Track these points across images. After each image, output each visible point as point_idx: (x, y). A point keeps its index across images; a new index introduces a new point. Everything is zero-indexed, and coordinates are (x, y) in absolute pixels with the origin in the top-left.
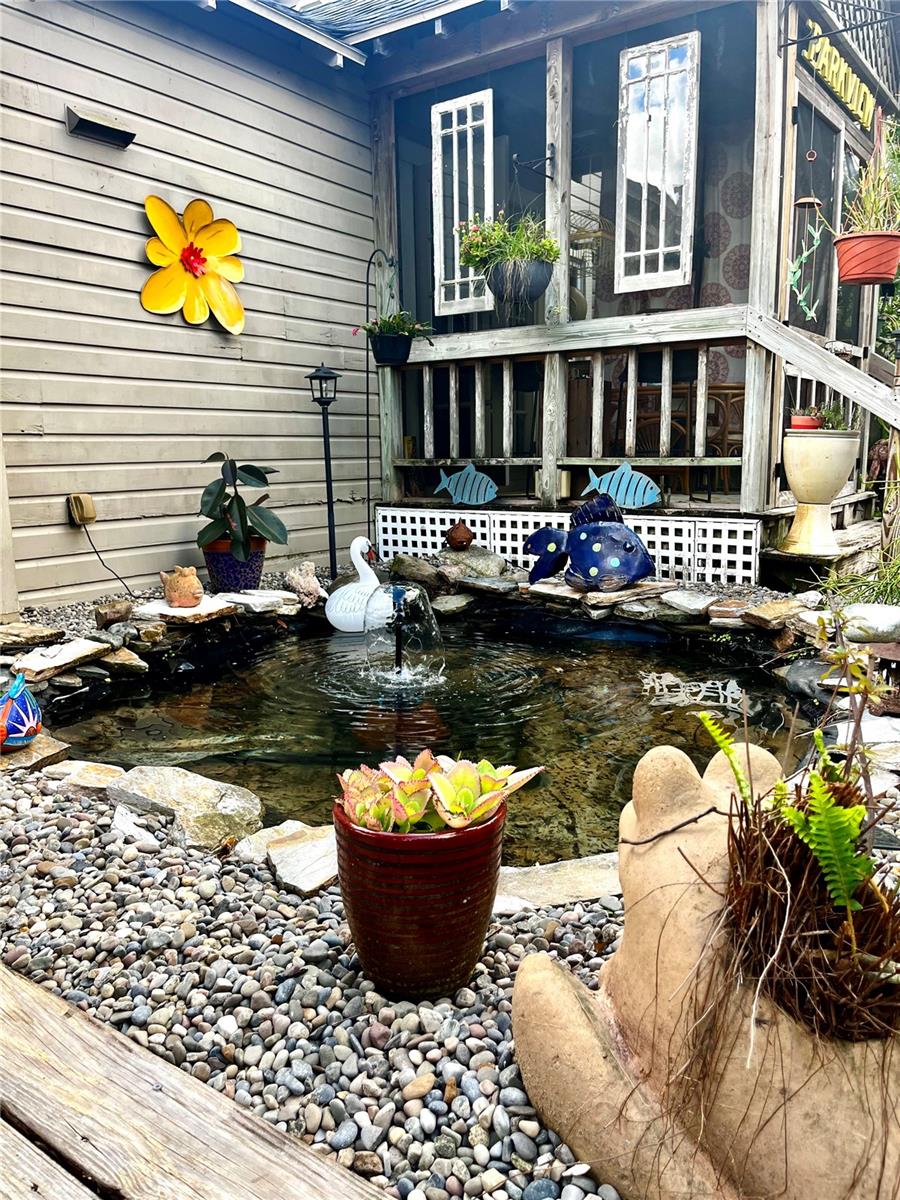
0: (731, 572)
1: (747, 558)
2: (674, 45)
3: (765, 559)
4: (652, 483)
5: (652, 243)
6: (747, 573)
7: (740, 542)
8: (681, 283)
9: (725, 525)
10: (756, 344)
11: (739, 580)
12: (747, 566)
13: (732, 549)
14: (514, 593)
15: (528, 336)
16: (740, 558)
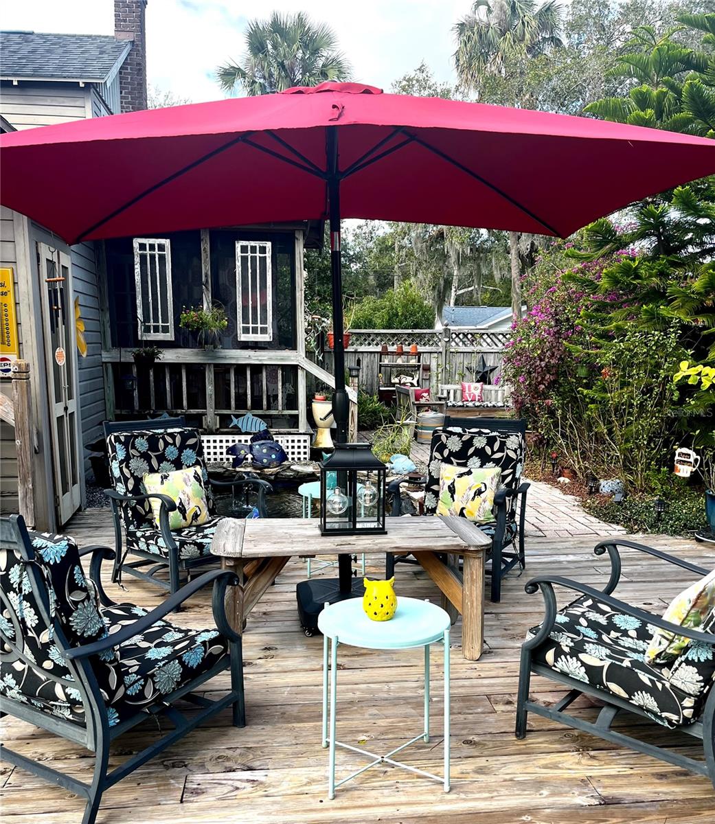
0: (299, 456)
1: (305, 450)
2: (261, 245)
3: (312, 450)
4: (263, 422)
5: (255, 321)
6: (305, 456)
7: (302, 444)
8: (269, 340)
9: (296, 438)
10: (302, 368)
11: (302, 459)
12: (305, 453)
13: (299, 447)
14: (227, 473)
15: (197, 354)
16: (302, 450)
